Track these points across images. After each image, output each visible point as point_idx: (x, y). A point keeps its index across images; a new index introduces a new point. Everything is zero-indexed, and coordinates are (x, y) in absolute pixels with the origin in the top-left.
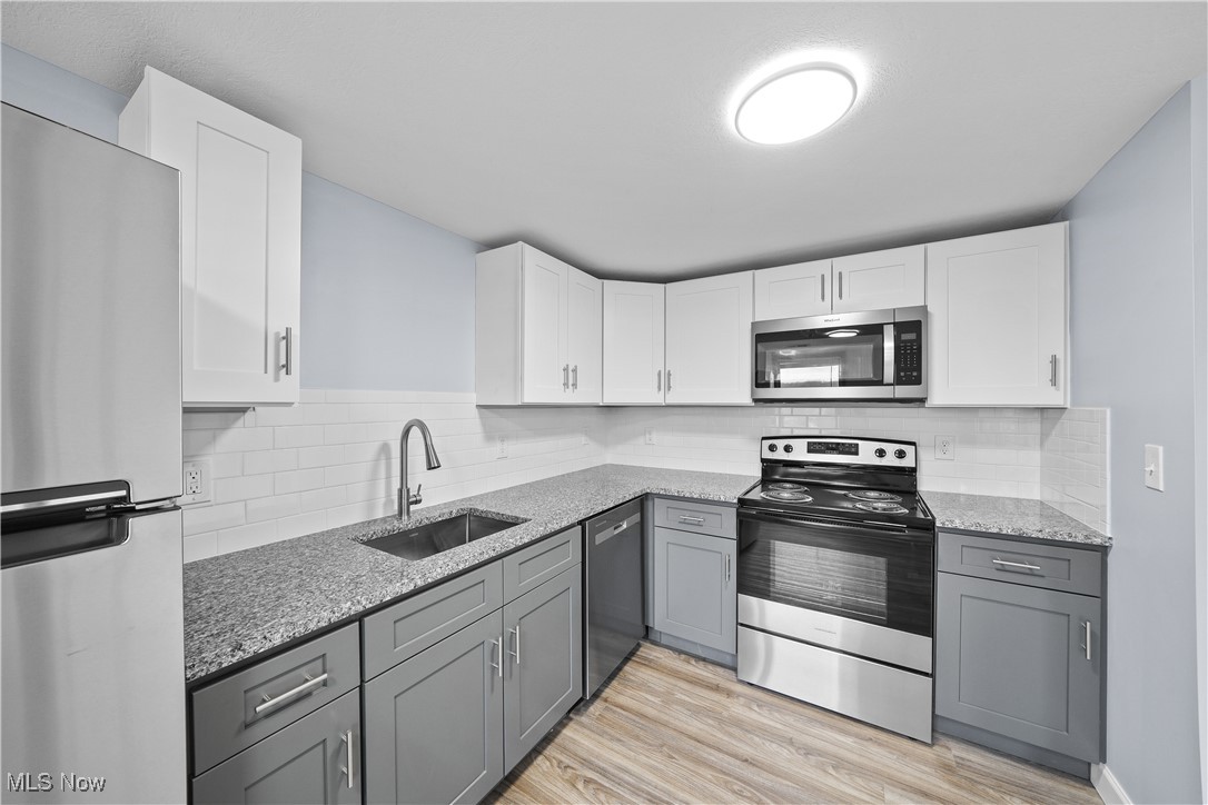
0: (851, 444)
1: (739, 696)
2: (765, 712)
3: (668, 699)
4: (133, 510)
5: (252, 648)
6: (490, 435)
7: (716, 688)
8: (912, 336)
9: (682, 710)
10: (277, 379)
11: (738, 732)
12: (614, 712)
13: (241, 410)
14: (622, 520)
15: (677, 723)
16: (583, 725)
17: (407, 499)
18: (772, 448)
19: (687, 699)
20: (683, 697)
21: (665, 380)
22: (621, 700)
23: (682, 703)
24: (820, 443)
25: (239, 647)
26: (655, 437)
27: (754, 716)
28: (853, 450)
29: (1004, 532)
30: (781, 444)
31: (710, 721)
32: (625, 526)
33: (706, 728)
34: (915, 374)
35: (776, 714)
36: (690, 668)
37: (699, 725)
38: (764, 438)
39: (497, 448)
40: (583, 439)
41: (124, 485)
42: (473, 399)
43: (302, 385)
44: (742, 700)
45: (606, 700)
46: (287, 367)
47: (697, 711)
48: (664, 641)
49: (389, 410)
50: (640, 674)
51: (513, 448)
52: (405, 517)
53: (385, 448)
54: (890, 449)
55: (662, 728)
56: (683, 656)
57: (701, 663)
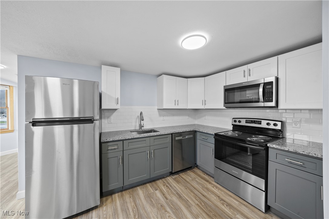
0: (259, 121)
1: (212, 184)
2: (217, 189)
3: (193, 179)
4: (95, 120)
5: (108, 140)
6: (160, 115)
7: (207, 181)
8: (270, 86)
9: (196, 183)
10: (117, 105)
11: (206, 190)
12: (180, 178)
13: (116, 110)
14: (186, 136)
15: (192, 184)
16: (172, 178)
17: (141, 127)
18: (235, 121)
19: (198, 181)
20: (197, 180)
21: (204, 102)
22: (183, 176)
23: (196, 181)
24: (249, 120)
25: (107, 140)
26: (207, 117)
27: (213, 189)
28: (260, 123)
29: (290, 150)
30: (237, 120)
31: (201, 186)
32: (187, 137)
33: (199, 187)
34: (271, 99)
35: (220, 191)
36: (204, 176)
37: (197, 186)
38: (233, 118)
39: (162, 118)
40: (187, 117)
41: (93, 117)
42: (156, 108)
43: (121, 106)
44: (213, 185)
45: (179, 175)
46: (118, 103)
47: (198, 183)
48: (201, 169)
49: (138, 110)
50: (190, 173)
51: (166, 118)
52: (141, 129)
53: (138, 116)
54: (272, 123)
55: (188, 184)
56: (204, 173)
57: (208, 176)
